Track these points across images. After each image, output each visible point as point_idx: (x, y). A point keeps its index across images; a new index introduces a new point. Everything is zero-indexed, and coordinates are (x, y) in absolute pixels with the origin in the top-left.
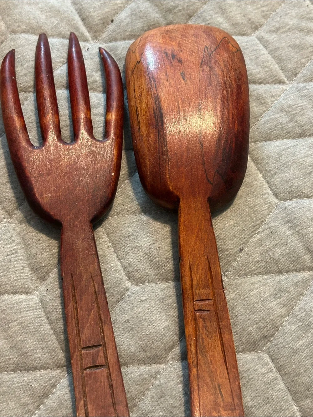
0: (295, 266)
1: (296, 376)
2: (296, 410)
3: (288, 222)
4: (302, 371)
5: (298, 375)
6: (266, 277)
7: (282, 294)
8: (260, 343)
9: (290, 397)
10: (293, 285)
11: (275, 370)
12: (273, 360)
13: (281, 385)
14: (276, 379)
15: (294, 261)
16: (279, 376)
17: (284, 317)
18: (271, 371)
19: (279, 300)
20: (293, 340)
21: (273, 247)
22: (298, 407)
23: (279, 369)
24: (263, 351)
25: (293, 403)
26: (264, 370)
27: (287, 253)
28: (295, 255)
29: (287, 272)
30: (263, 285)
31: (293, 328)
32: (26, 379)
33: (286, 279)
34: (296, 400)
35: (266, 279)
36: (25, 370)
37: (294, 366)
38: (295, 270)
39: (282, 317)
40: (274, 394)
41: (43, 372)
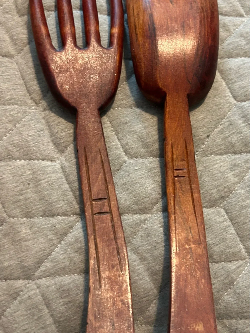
0: (247, 148)
1: (243, 224)
2: (242, 248)
3: (243, 117)
4: (248, 221)
5: (244, 224)
6: (225, 156)
7: (236, 168)
8: (219, 202)
9: (238, 239)
10: (244, 162)
11: (228, 220)
12: (227, 213)
13: (233, 231)
14: (229, 226)
15: (246, 145)
16: (231, 224)
17: (236, 184)
18: (226, 221)
19: (233, 172)
20: (242, 200)
21: (232, 134)
22: (244, 245)
23: (231, 220)
24: (220, 207)
25: (240, 243)
26: (221, 220)
27: (241, 139)
28: (247, 141)
29: (241, 153)
30: (223, 162)
31: (243, 191)
32: (51, 222)
33: (239, 158)
34: (242, 241)
35: (225, 158)
36: (50, 216)
37: (242, 218)
38: (246, 152)
39: (235, 183)
40: (228, 236)
41: (64, 217)
